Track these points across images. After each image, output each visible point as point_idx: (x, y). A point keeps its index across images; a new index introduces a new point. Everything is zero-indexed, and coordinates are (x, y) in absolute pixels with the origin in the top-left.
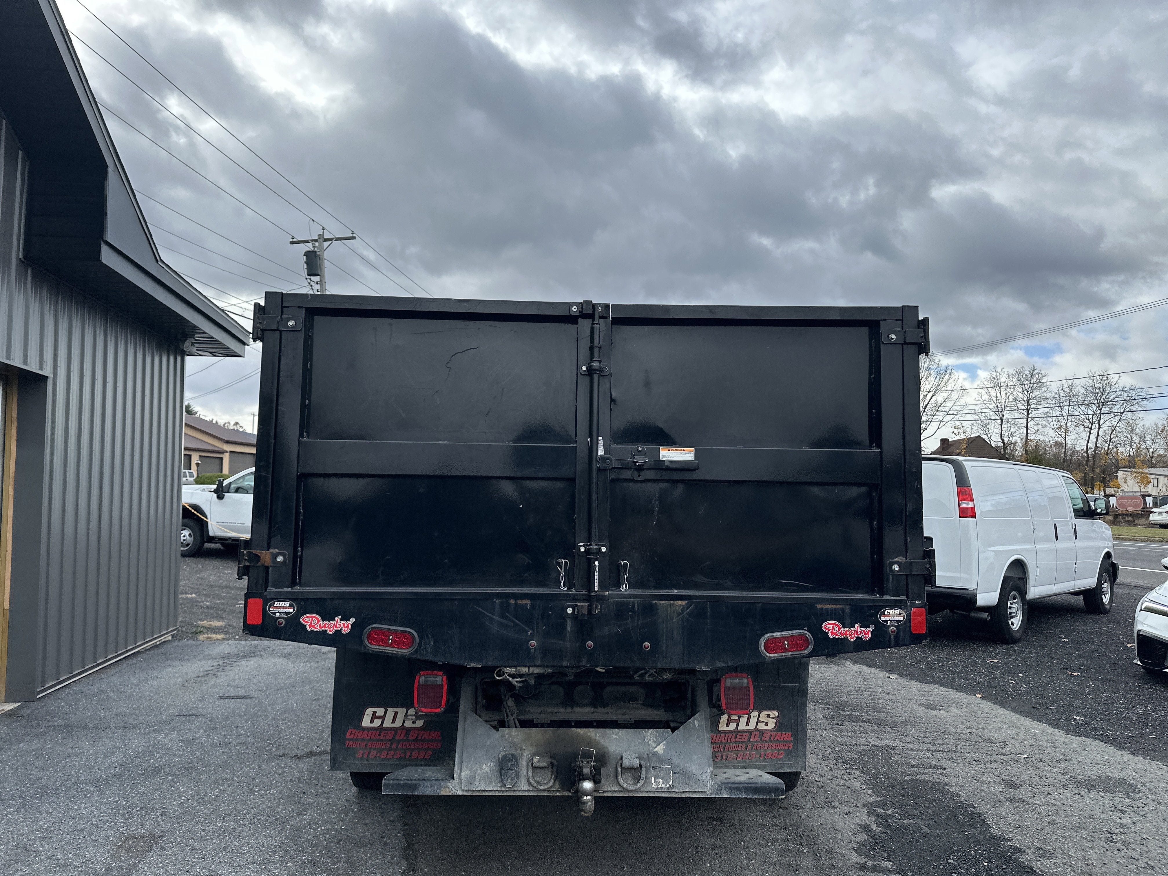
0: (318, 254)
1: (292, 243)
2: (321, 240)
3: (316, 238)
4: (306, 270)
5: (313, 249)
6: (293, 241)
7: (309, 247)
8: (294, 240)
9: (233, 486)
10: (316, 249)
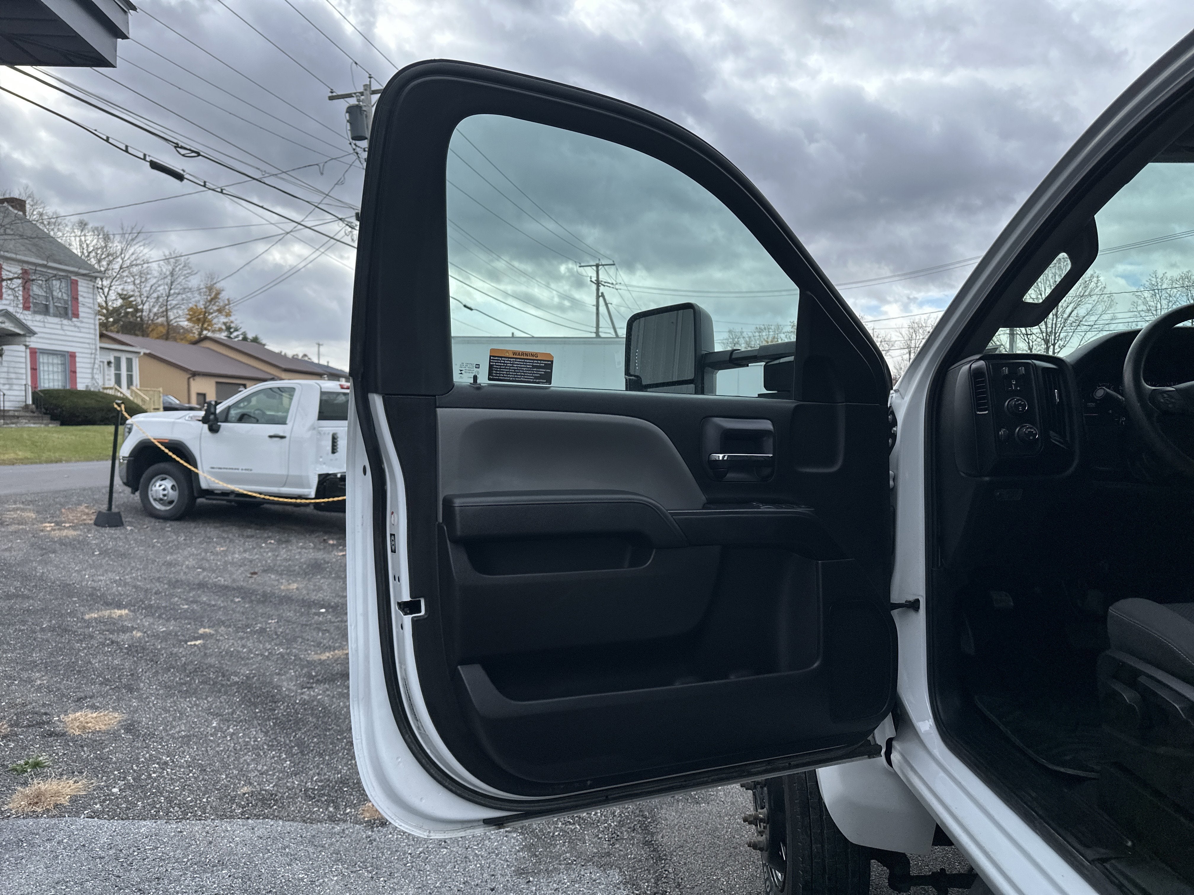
0: (364, 109)
1: (331, 98)
2: (368, 92)
3: (361, 89)
4: (349, 133)
5: (357, 103)
6: (333, 96)
7: (353, 101)
8: (334, 94)
9: (233, 412)
10: (361, 103)
